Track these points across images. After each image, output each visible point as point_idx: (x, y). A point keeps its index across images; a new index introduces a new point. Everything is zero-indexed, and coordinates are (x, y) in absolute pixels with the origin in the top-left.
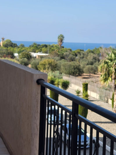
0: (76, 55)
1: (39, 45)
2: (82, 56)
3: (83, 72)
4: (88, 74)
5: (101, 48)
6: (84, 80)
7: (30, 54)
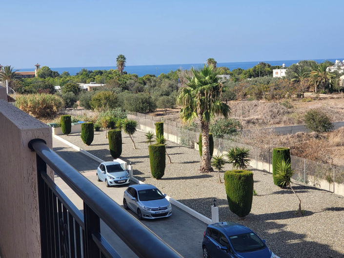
0: (145, 84)
1: (90, 72)
2: (153, 83)
3: (157, 107)
4: (164, 110)
5: (179, 70)
6: (158, 117)
7: (79, 85)
